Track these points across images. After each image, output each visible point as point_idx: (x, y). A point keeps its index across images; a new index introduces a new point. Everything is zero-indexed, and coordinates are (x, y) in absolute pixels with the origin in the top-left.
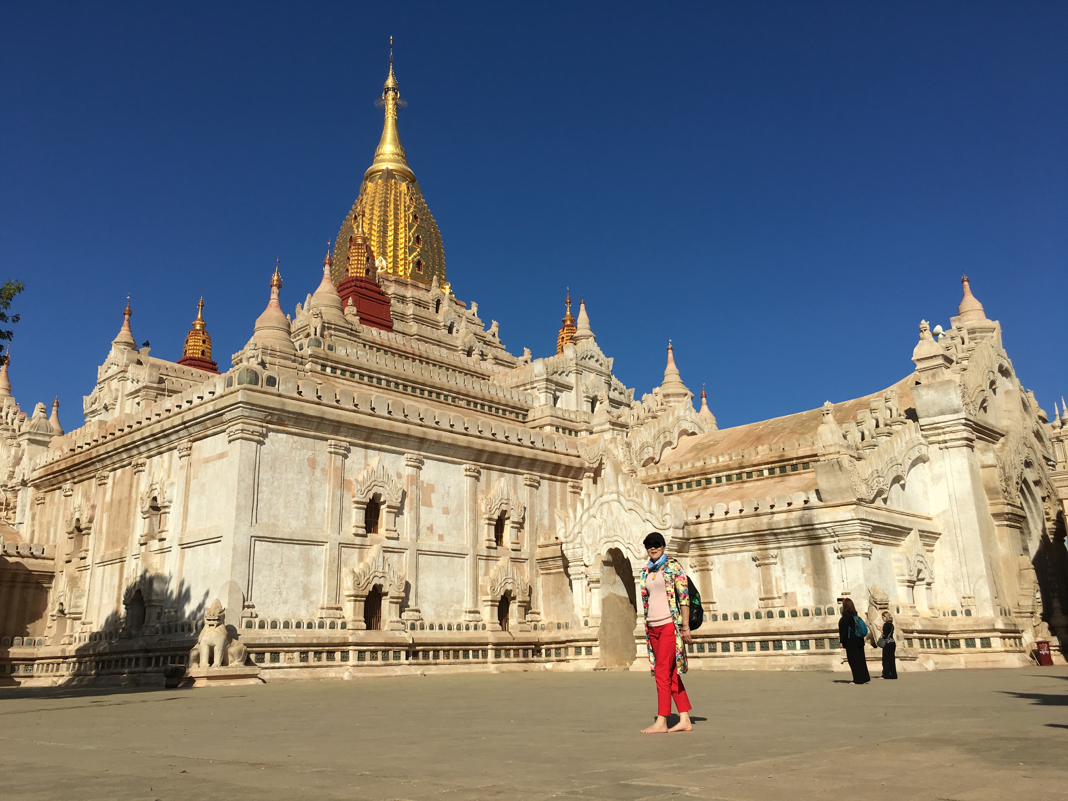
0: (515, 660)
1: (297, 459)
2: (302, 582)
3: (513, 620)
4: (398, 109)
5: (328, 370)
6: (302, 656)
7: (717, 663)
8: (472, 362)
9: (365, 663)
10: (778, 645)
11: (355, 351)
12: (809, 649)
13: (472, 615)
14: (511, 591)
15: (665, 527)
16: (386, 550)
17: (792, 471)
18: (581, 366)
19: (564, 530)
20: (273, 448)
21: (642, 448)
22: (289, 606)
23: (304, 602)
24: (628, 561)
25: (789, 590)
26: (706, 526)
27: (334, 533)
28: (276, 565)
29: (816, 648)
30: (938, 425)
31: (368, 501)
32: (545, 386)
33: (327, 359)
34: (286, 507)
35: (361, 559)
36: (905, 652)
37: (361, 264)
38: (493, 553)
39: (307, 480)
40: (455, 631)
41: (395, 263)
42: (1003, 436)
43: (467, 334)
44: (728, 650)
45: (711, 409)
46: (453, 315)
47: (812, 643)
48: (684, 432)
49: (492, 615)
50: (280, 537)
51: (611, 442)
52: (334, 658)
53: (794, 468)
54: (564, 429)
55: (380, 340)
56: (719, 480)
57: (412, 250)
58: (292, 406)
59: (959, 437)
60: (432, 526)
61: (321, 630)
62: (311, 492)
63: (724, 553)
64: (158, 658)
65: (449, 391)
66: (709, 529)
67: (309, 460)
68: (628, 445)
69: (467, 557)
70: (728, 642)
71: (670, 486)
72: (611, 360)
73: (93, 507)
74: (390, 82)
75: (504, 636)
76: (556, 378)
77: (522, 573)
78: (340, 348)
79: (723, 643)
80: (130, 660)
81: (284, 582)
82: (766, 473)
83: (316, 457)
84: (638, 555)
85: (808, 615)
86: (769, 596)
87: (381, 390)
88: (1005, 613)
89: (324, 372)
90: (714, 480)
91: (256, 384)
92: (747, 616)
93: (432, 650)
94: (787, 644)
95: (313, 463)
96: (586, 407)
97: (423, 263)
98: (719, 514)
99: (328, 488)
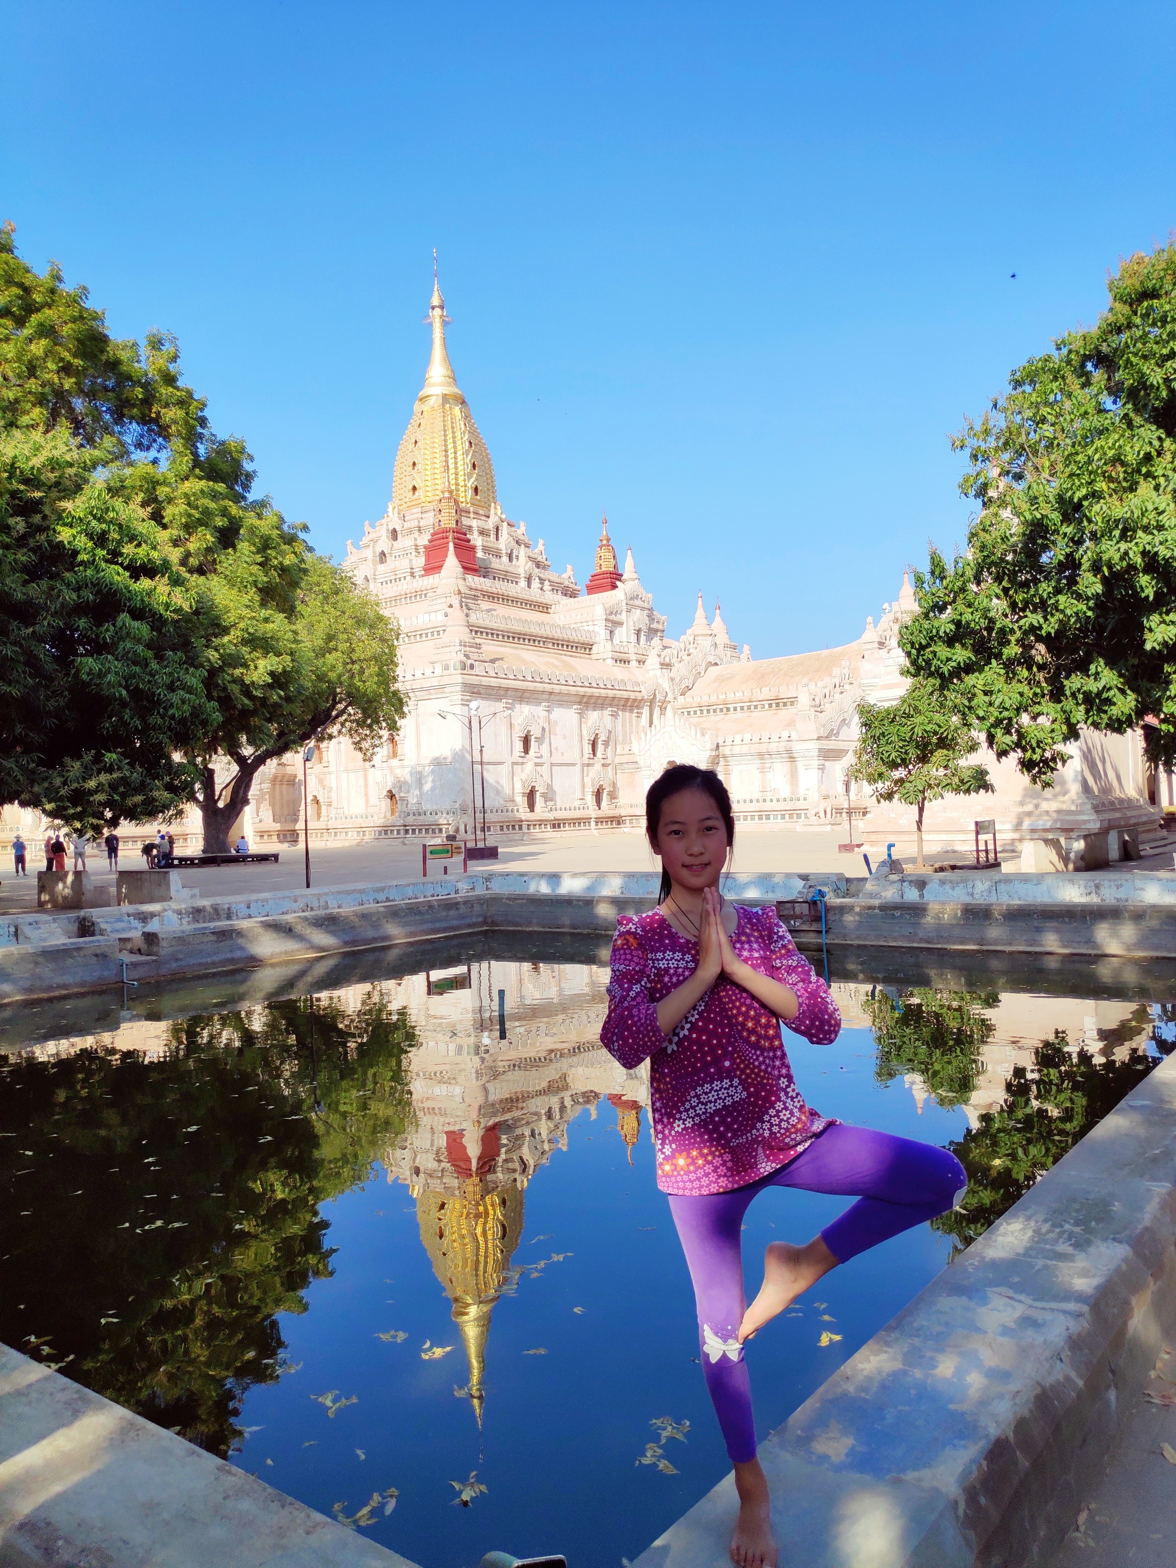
0: (606, 827)
1: (487, 714)
3: (604, 804)
4: (445, 328)
8: (534, 593)
9: (531, 831)
10: (768, 817)
12: (785, 819)
13: (581, 801)
14: (603, 785)
16: (537, 765)
17: (783, 707)
18: (630, 605)
20: (477, 707)
21: (681, 681)
25: (776, 787)
26: (729, 748)
27: (509, 757)
29: (789, 819)
31: (524, 735)
32: (604, 624)
35: (522, 771)
38: (591, 761)
39: (493, 726)
40: (573, 811)
43: (526, 561)
46: (511, 540)
47: (787, 816)
48: (710, 664)
49: (592, 801)
51: (661, 678)
53: (785, 704)
54: (620, 660)
56: (735, 709)
57: (469, 476)
58: (486, 681)
60: (558, 747)
63: (739, 764)
66: (731, 750)
67: (493, 713)
68: (672, 679)
69: (578, 765)
74: (436, 299)
75: (600, 813)
76: (613, 617)
77: (608, 773)
82: (767, 706)
83: (496, 711)
85: (785, 801)
90: (732, 709)
91: (466, 670)
92: (751, 801)
93: (562, 823)
94: (773, 817)
95: (495, 715)
96: (633, 638)
97: (480, 488)
98: (738, 740)
99: (504, 730)
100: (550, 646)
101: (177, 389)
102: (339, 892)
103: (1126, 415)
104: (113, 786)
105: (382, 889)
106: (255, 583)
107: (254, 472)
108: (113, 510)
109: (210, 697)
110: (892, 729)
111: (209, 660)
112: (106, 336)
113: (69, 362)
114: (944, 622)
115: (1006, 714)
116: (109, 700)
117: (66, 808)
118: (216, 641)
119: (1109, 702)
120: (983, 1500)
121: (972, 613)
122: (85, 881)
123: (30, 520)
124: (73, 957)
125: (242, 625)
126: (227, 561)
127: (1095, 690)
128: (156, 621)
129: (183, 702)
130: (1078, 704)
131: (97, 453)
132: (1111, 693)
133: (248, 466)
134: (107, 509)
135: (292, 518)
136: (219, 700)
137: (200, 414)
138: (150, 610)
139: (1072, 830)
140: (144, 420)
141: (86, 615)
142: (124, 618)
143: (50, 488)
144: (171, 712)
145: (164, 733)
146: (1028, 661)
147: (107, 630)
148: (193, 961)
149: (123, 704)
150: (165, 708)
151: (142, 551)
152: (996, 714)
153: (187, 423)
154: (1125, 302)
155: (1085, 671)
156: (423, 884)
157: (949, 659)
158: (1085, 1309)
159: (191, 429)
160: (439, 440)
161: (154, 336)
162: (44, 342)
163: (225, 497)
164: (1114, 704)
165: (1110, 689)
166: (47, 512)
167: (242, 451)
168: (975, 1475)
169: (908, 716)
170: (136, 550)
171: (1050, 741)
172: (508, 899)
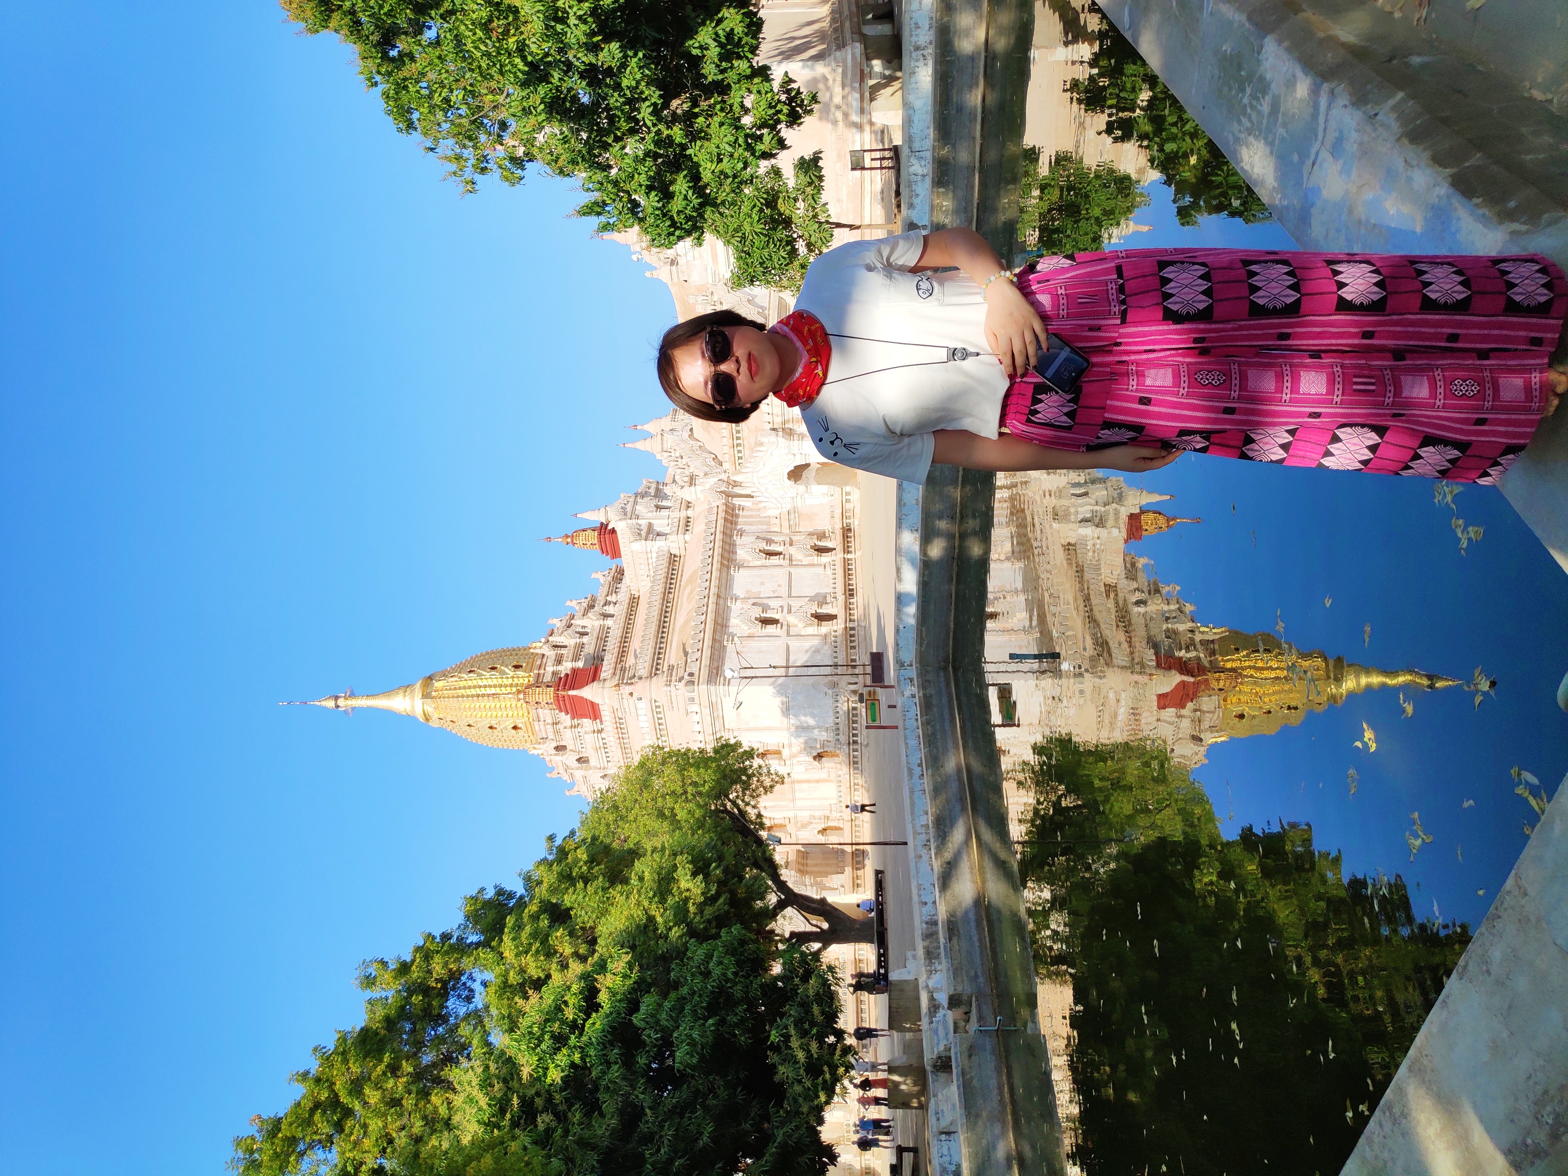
0: (853, 543)
3: (830, 545)
4: (357, 695)
8: (619, 610)
13: (827, 567)
14: (811, 545)
16: (789, 612)
20: (731, 670)
21: (708, 466)
27: (781, 639)
31: (760, 624)
32: (650, 542)
35: (796, 626)
38: (787, 557)
40: (836, 576)
48: (691, 436)
49: (827, 556)
58: (706, 661)
60: (772, 589)
69: (791, 570)
74: (329, 704)
77: (799, 540)
93: (848, 587)
96: (665, 513)
97: (515, 663)
99: (754, 644)
100: (671, 596)
101: (413, 961)
102: (912, 813)
103: (442, 17)
104: (803, 1034)
105: (910, 770)
106: (604, 889)
107: (496, 887)
108: (531, 1027)
109: (717, 936)
110: (757, 254)
111: (680, 937)
112: (362, 1029)
113: (387, 1067)
114: (648, 202)
115: (741, 141)
116: (717, 1035)
117: (825, 1081)
118: (661, 929)
119: (730, 34)
120: (1512, 204)
121: (639, 174)
122: (897, 1063)
123: (540, 1108)
124: (972, 1078)
125: (646, 904)
126: (582, 916)
127: (718, 49)
128: (640, 988)
129: (720, 963)
130: (732, 67)
131: (475, 1042)
132: (721, 32)
133: (490, 893)
134: (530, 1033)
135: (541, 851)
136: (719, 927)
137: (438, 940)
138: (630, 993)
139: (862, 71)
140: (444, 994)
141: (634, 1056)
142: (637, 1019)
143: (509, 1089)
144: (730, 976)
145: (751, 982)
146: (689, 118)
147: (649, 1036)
148: (978, 961)
149: (722, 1022)
150: (727, 981)
151: (572, 1000)
152: (741, 150)
153: (447, 953)
154: (329, 17)
155: (700, 59)
156: (905, 729)
157: (686, 198)
158: (1326, 86)
159: (453, 949)
160: (467, 703)
161: (362, 983)
162: (367, 1091)
163: (520, 917)
164: (732, 30)
165: (717, 34)
166: (533, 1092)
167: (474, 899)
168: (1485, 211)
169: (744, 238)
170: (571, 1005)
171: (769, 95)
172: (921, 646)
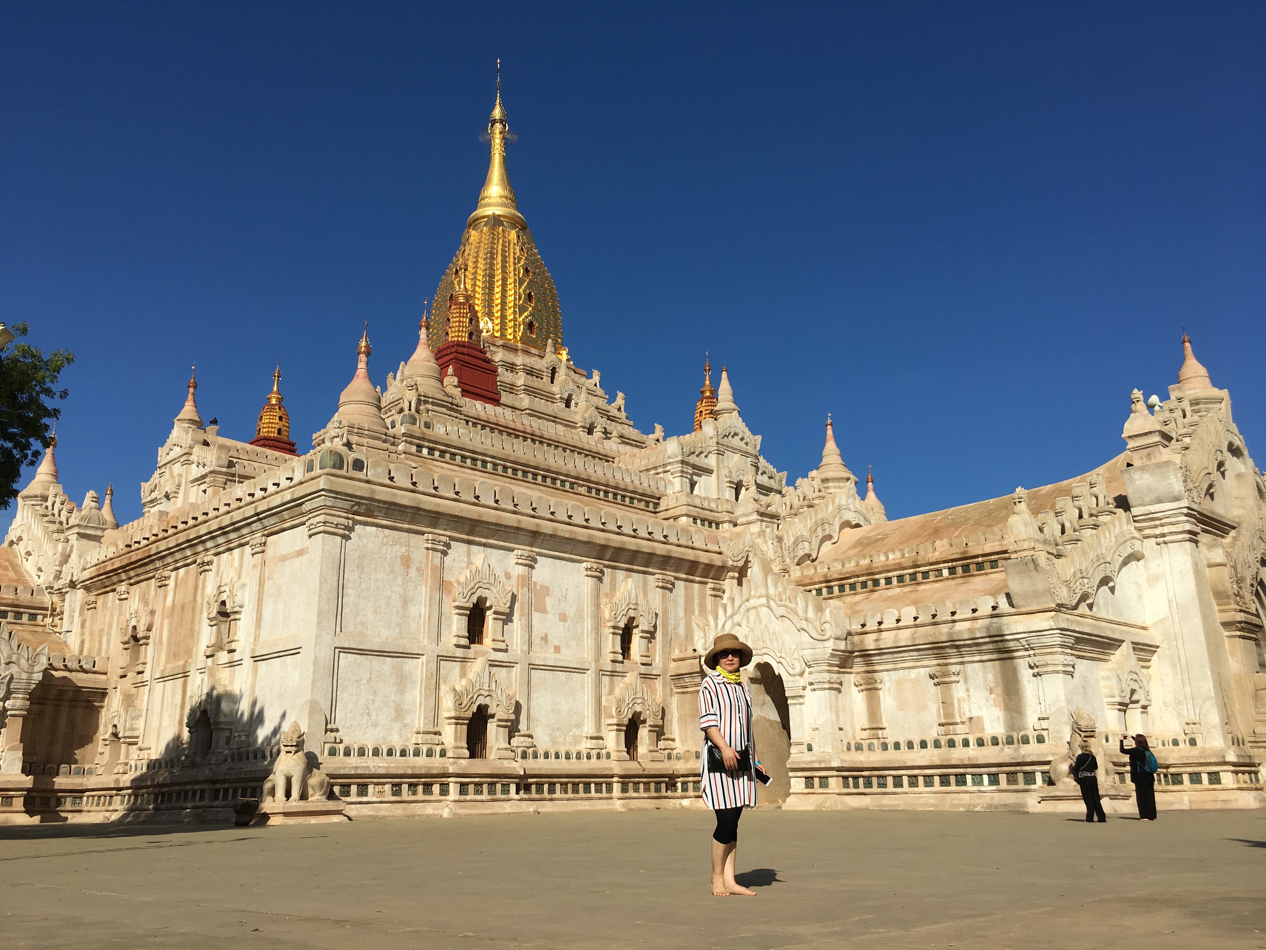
0: (646, 795)
1: (389, 556)
2: (394, 701)
3: (643, 748)
4: (507, 144)
5: (425, 451)
6: (394, 789)
7: (887, 801)
8: (593, 441)
9: (468, 798)
10: (961, 780)
11: (456, 428)
12: (999, 784)
13: (594, 741)
14: (640, 713)
15: (824, 638)
16: (493, 664)
17: (978, 570)
18: (723, 445)
19: (703, 641)
20: (361, 544)
22: (378, 729)
23: (397, 725)
24: (779, 678)
25: (974, 714)
26: (873, 636)
27: (431, 644)
28: (364, 682)
29: (1008, 784)
30: (1155, 515)
31: (472, 605)
32: (680, 469)
33: (423, 439)
34: (376, 613)
35: (463, 674)
36: (1116, 789)
37: (463, 327)
38: (619, 667)
39: (400, 581)
40: (574, 760)
41: (503, 325)
42: (1234, 528)
43: (588, 408)
44: (901, 786)
45: (878, 496)
46: (571, 385)
48: (847, 524)
49: (618, 742)
50: (368, 648)
51: (759, 536)
52: (432, 792)
53: (980, 566)
54: (703, 520)
55: (485, 416)
56: (888, 581)
57: (522, 310)
58: (383, 494)
59: (1180, 529)
60: (546, 635)
61: (417, 758)
62: (405, 595)
63: (895, 669)
64: (226, 790)
65: (567, 475)
66: (877, 640)
67: (402, 557)
68: (780, 539)
69: (589, 672)
70: (901, 776)
71: (830, 589)
72: (759, 438)
73: (152, 613)
74: (497, 113)
75: (632, 767)
76: (693, 459)
77: (654, 692)
78: (438, 426)
79: (894, 777)
80: (195, 792)
81: (373, 701)
82: (945, 573)
83: (410, 555)
84: (791, 672)
85: (997, 744)
86: (950, 721)
87: (486, 475)
88: (1237, 742)
89: (419, 454)
90: (883, 582)
91: (341, 468)
92: (923, 745)
93: (546, 782)
94: (973, 779)
95: (406, 561)
96: (729, 493)
97: (536, 325)
98: (889, 623)
99: (424, 591)
100: (583, 490)
